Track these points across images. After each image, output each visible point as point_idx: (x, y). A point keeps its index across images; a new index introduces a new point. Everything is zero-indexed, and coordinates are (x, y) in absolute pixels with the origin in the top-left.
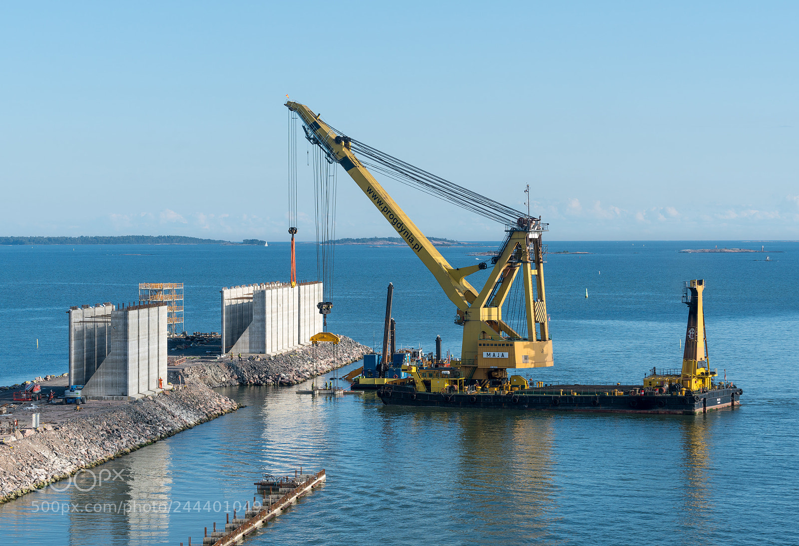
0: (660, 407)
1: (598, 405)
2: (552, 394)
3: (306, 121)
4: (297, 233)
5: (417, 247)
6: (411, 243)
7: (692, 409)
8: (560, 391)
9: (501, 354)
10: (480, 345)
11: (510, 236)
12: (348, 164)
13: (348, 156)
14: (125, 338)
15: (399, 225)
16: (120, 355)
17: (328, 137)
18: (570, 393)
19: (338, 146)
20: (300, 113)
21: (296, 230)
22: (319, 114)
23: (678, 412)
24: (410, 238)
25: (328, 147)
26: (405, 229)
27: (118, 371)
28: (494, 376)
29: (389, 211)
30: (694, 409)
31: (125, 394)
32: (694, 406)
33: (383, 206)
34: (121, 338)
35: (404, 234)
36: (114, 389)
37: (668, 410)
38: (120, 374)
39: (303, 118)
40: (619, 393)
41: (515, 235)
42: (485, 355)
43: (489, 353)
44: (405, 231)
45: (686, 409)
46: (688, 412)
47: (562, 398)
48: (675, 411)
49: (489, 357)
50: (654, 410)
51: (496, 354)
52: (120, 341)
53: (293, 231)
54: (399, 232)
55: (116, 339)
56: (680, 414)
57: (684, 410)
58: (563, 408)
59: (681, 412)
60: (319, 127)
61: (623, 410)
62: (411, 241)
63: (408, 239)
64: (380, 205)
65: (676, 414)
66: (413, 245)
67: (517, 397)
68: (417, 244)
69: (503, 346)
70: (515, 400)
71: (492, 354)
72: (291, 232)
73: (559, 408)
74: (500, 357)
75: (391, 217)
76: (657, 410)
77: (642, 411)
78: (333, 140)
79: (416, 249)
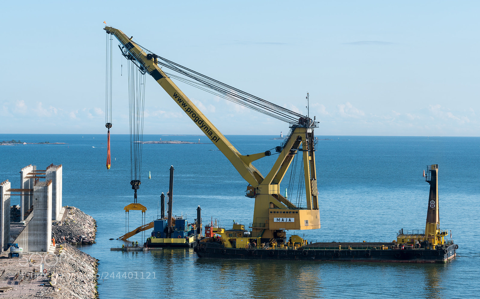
0: (418, 258)
1: (370, 257)
2: (334, 248)
3: (122, 42)
4: (112, 127)
5: (215, 138)
6: (210, 135)
7: (442, 259)
8: (339, 246)
9: (288, 219)
10: (271, 212)
11: (293, 131)
12: (157, 75)
13: (157, 69)
14: (44, 207)
15: (200, 122)
16: (40, 220)
17: (141, 54)
18: (347, 248)
19: (149, 61)
20: (117, 36)
21: (111, 125)
22: (132, 37)
23: (432, 262)
24: (209, 132)
25: (141, 62)
26: (205, 125)
27: (39, 232)
28: (278, 236)
29: (192, 112)
30: (444, 259)
31: (44, 250)
32: (444, 257)
33: (187, 107)
34: (41, 207)
35: (204, 129)
36: (35, 246)
37: (424, 260)
38: (40, 234)
39: (120, 39)
40: (384, 248)
41: (297, 130)
42: (275, 220)
43: (278, 219)
44: (205, 126)
45: (438, 259)
46: (440, 261)
47: (342, 251)
48: (429, 261)
49: (279, 221)
50: (413, 260)
51: (285, 219)
52: (41, 209)
53: (109, 125)
54: (200, 127)
55: (38, 208)
56: (433, 263)
57: (436, 260)
58: (343, 259)
59: (434, 262)
60: (133, 46)
61: (389, 260)
62: (210, 134)
63: (207, 132)
64: (184, 107)
65: (431, 263)
66: (212, 137)
67: (306, 251)
68: (215, 137)
69: (290, 213)
70: (305, 254)
71: (281, 219)
72: (107, 126)
73: (340, 259)
74: (288, 221)
75: (194, 115)
76: (415, 260)
77: (404, 261)
78: (145, 56)
79: (214, 140)
